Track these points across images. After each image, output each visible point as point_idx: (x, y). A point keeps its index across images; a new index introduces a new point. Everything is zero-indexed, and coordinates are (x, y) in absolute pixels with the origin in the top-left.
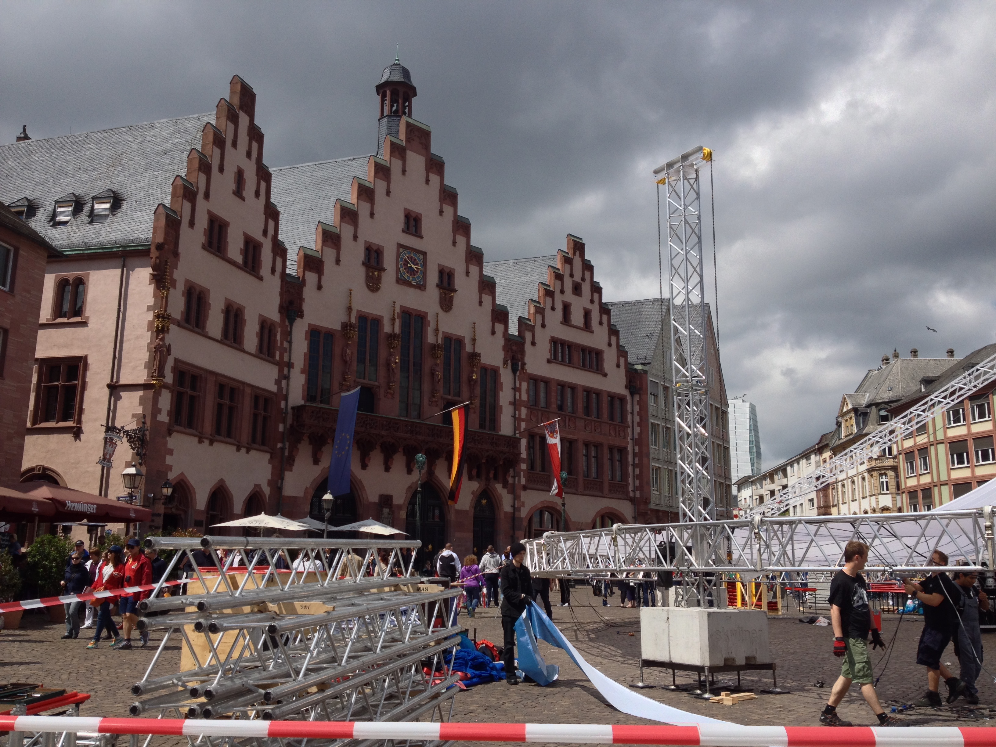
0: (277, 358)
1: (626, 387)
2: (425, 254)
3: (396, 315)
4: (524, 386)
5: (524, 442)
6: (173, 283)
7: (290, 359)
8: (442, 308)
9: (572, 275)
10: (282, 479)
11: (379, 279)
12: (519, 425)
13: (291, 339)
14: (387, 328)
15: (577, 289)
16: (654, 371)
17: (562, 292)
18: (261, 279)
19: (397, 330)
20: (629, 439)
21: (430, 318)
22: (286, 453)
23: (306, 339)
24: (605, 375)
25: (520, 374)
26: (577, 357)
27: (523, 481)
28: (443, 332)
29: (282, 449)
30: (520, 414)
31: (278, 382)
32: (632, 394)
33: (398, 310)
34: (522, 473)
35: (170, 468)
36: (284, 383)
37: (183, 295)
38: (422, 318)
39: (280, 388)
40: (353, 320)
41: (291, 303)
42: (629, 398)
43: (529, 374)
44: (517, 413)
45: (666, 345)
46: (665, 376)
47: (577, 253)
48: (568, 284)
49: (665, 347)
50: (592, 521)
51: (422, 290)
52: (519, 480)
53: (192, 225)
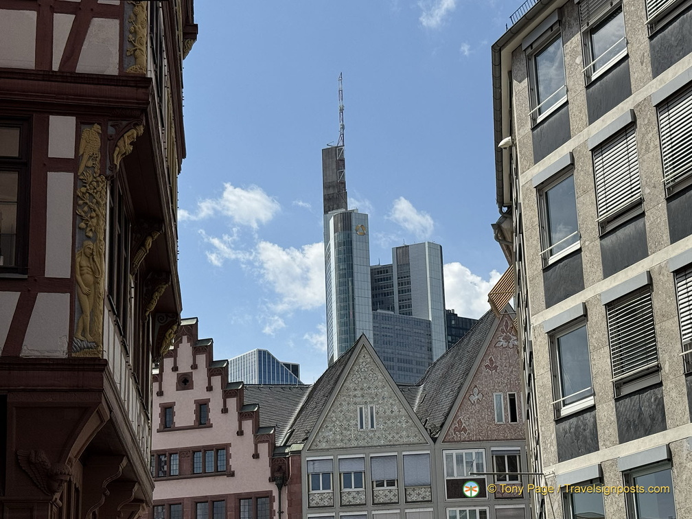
1: (272, 479)
9: (175, 369)
15: (185, 382)
16: (324, 445)
17: (160, 394)
24: (232, 474)
26: (185, 464)
32: (280, 489)
42: (275, 493)
45: (358, 400)
46: (354, 443)
47: (185, 338)
48: (170, 380)
49: (355, 403)
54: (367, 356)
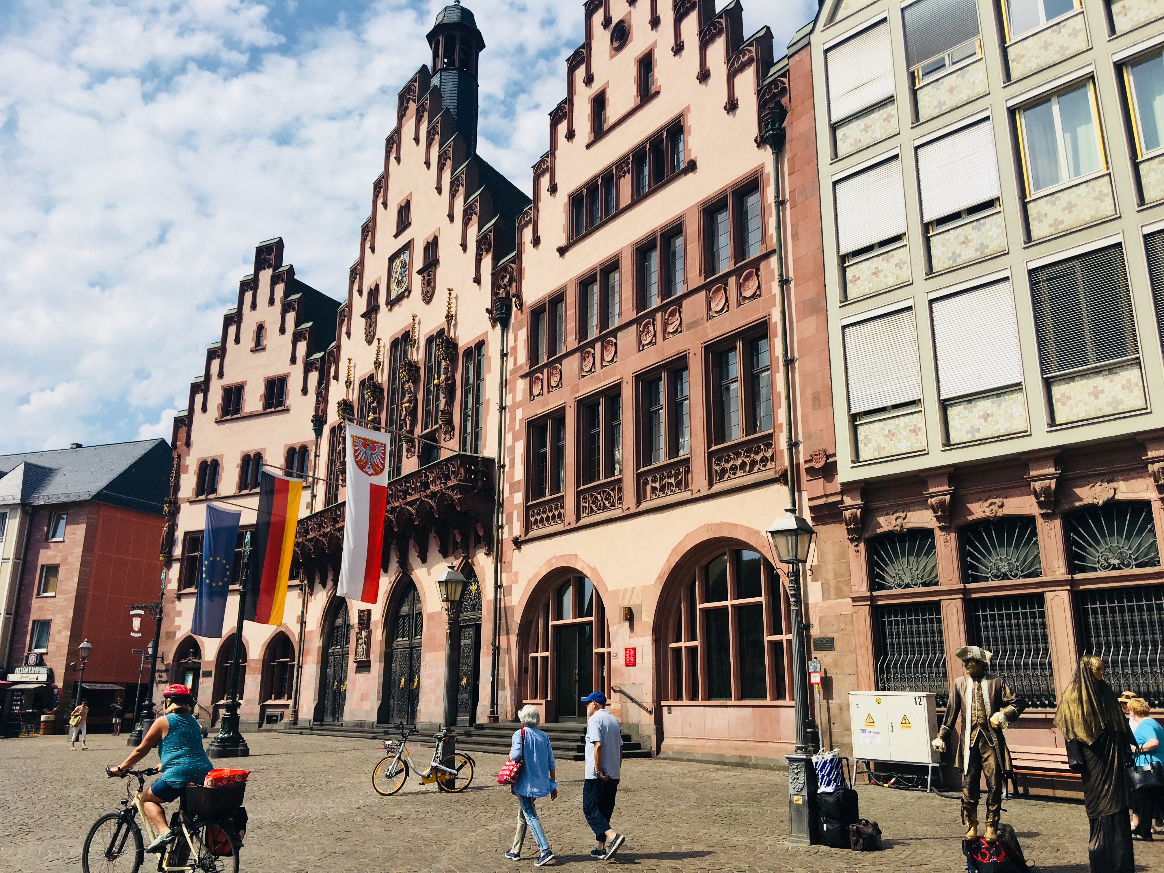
1: (761, 143)
2: (412, 242)
3: (386, 354)
4: (522, 336)
5: (520, 448)
8: (424, 301)
9: (606, 22)
10: (306, 612)
11: (375, 321)
15: (621, 37)
17: (589, 81)
18: (287, 410)
23: (328, 444)
24: (693, 166)
25: (515, 319)
26: (627, 186)
27: (517, 529)
31: (309, 505)
32: (777, 150)
33: (386, 346)
34: (515, 513)
35: (179, 627)
37: (195, 474)
40: (354, 394)
42: (770, 166)
43: (530, 307)
48: (602, 49)
50: (659, 577)
51: (408, 296)
52: (511, 529)
53: (204, 409)
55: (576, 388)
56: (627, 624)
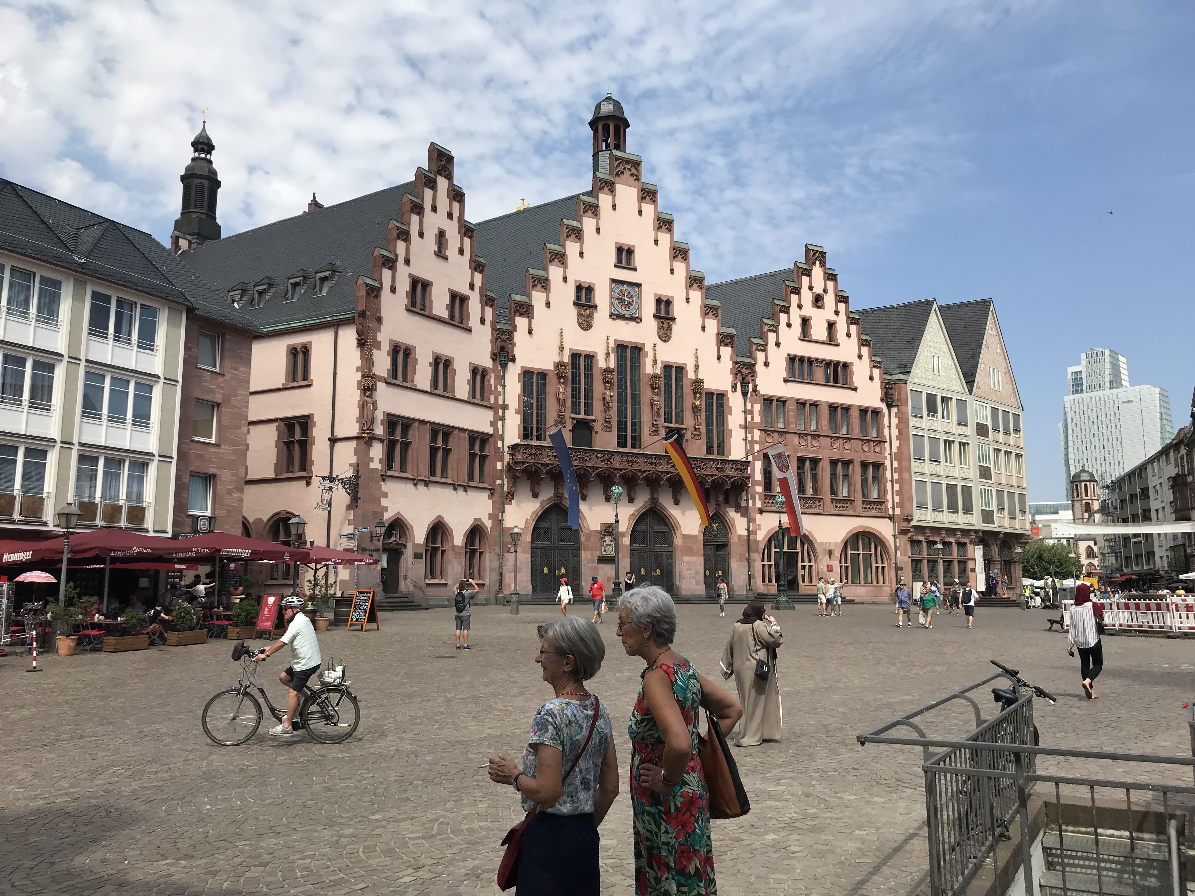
0: (492, 401)
1: (882, 400)
2: (639, 285)
3: (610, 349)
4: (757, 408)
5: (758, 465)
6: (378, 345)
7: (504, 401)
8: (660, 337)
9: (811, 288)
10: (503, 512)
11: (591, 316)
12: (752, 448)
13: (504, 383)
14: (601, 363)
15: (818, 301)
16: (916, 380)
17: (800, 307)
18: (469, 330)
19: (612, 364)
20: (887, 454)
21: (648, 348)
22: (505, 489)
23: (519, 382)
24: (855, 389)
25: (752, 395)
26: (819, 373)
27: (758, 504)
28: (662, 362)
29: (502, 485)
30: (752, 437)
31: (493, 424)
32: (889, 406)
33: (612, 344)
34: (757, 496)
35: (386, 509)
36: (500, 424)
37: (388, 355)
38: (637, 350)
39: (496, 429)
40: (566, 359)
41: (502, 348)
43: (762, 395)
44: (749, 436)
45: (932, 350)
46: (931, 383)
47: (818, 263)
48: (807, 297)
49: (931, 352)
50: (842, 540)
51: (637, 322)
52: (754, 503)
53: (393, 290)
54: (936, 317)
55: (796, 450)
56: (828, 556)
